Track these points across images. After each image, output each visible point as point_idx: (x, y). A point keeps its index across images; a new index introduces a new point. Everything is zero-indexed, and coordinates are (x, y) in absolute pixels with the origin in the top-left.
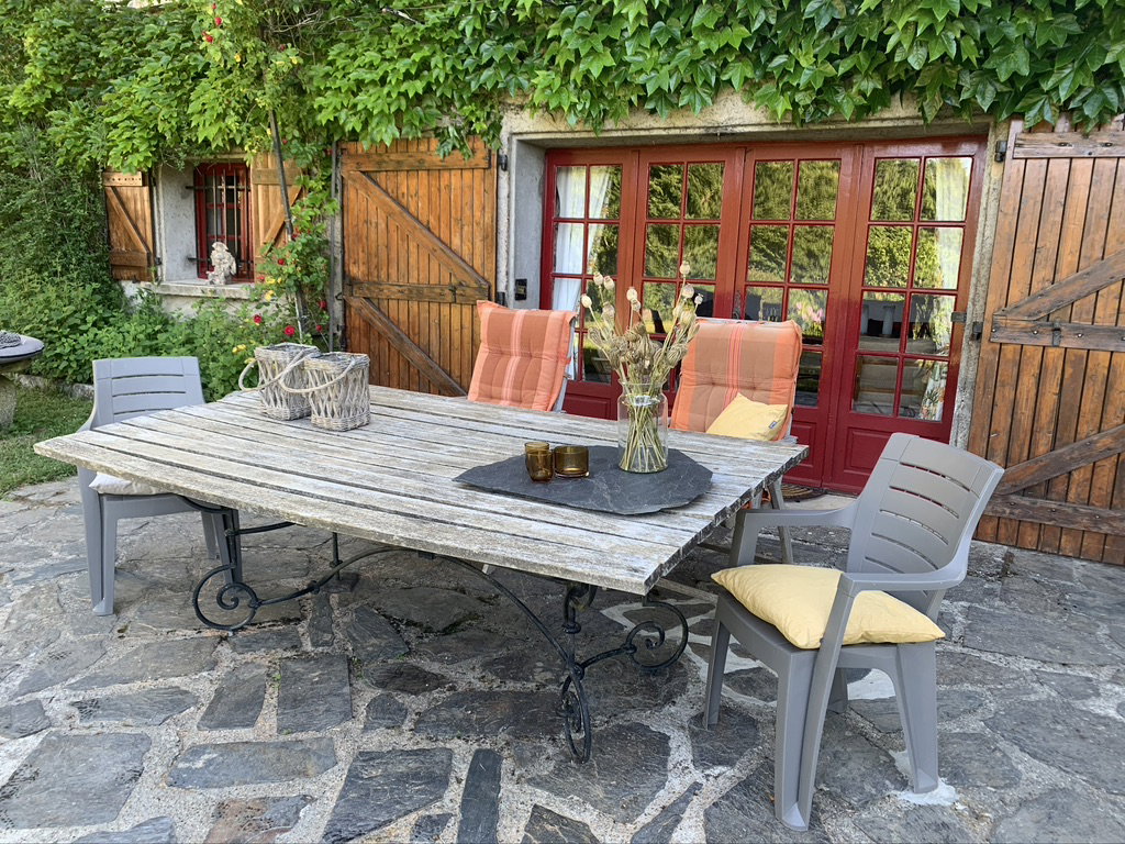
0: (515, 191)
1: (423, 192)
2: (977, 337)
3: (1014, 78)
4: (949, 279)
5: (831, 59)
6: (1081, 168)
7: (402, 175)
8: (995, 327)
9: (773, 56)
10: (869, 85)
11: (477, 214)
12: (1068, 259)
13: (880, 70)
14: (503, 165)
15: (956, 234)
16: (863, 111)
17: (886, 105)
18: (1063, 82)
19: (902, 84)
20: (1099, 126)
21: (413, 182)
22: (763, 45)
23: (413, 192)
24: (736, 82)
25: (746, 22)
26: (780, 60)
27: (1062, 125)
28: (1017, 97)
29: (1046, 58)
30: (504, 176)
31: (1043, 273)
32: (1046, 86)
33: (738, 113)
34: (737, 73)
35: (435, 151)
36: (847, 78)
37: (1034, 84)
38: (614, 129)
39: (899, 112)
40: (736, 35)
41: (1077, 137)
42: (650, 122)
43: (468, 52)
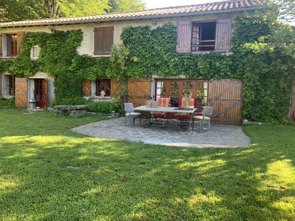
0: (153, 84)
1: (140, 84)
2: (210, 101)
3: (212, 75)
4: (206, 95)
5: (193, 72)
6: (219, 84)
7: (137, 82)
8: (212, 100)
9: (187, 71)
10: (197, 75)
11: (148, 87)
12: (218, 93)
13: (199, 73)
14: (152, 81)
15: (207, 90)
16: (196, 77)
17: (199, 76)
18: (216, 76)
19: (201, 75)
20: (220, 80)
21: (139, 83)
22: (186, 70)
23: (139, 84)
24: (183, 73)
25: (184, 67)
26: (188, 71)
27: (217, 79)
28: (212, 77)
29: (215, 74)
30: (152, 83)
31: (216, 94)
32: (215, 76)
33: (182, 76)
34: (183, 72)
35: (142, 79)
36: (195, 74)
37: (214, 76)
38: (167, 77)
39: (200, 77)
40: (183, 69)
41: (218, 81)
42: (172, 77)
43: (149, 68)
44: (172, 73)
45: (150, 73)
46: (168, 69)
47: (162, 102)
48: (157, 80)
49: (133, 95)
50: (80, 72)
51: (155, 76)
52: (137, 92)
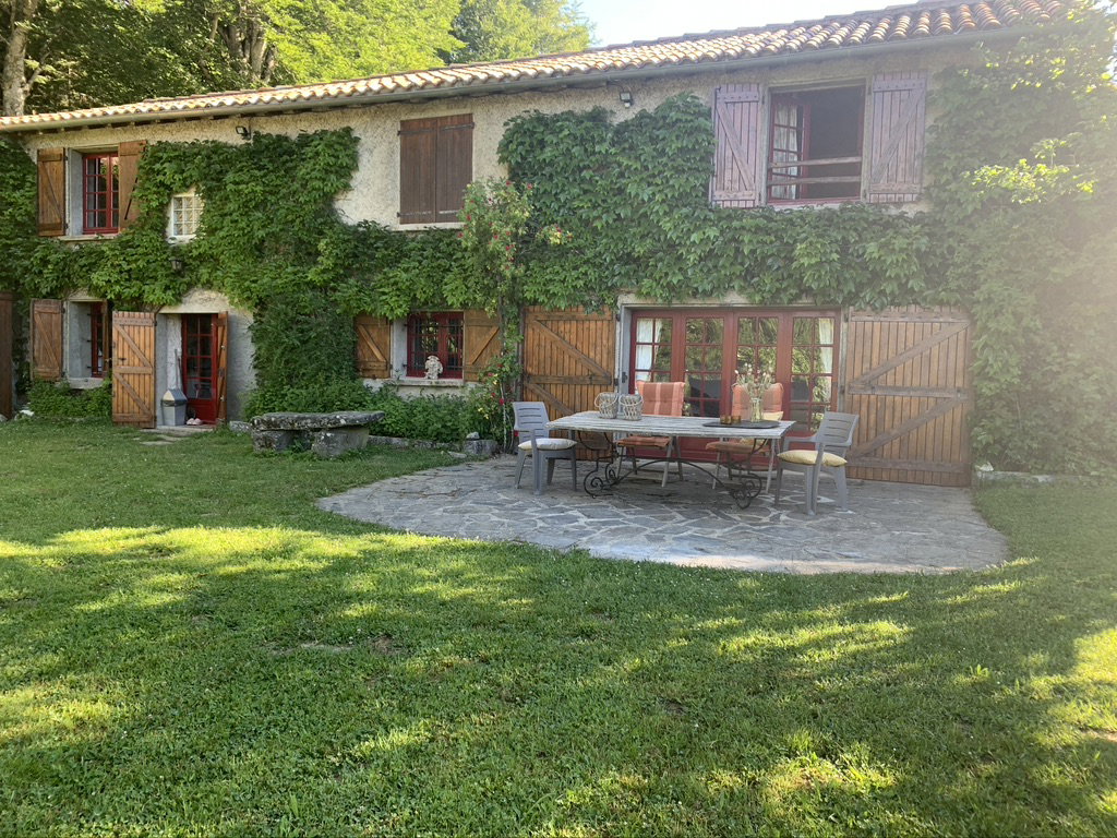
0: (621, 329)
1: (574, 330)
2: (843, 392)
3: (850, 292)
4: (828, 370)
5: (778, 280)
6: (877, 325)
7: (561, 323)
8: (850, 388)
9: (753, 277)
10: (794, 291)
11: (605, 342)
12: (875, 360)
13: (799, 286)
14: (618, 319)
15: (829, 350)
16: (790, 301)
17: (801, 298)
18: (867, 295)
19: (808, 291)
20: (882, 309)
21: (568, 326)
22: (748, 274)
23: (567, 330)
24: (736, 287)
25: (742, 264)
26: (756, 279)
27: (869, 308)
28: (852, 299)
29: (860, 286)
30: (618, 323)
31: (866, 365)
32: (862, 295)
33: (735, 299)
34: (736, 284)
35: (581, 312)
36: (785, 290)
37: (857, 295)
38: (676, 303)
39: (805, 301)
40: (738, 269)
41: (873, 313)
42: (694, 301)
44: (695, 285)
45: (609, 289)
46: (680, 269)
47: (658, 397)
48: (636, 314)
49: (548, 372)
50: (348, 289)
51: (630, 300)
52: (560, 361)
